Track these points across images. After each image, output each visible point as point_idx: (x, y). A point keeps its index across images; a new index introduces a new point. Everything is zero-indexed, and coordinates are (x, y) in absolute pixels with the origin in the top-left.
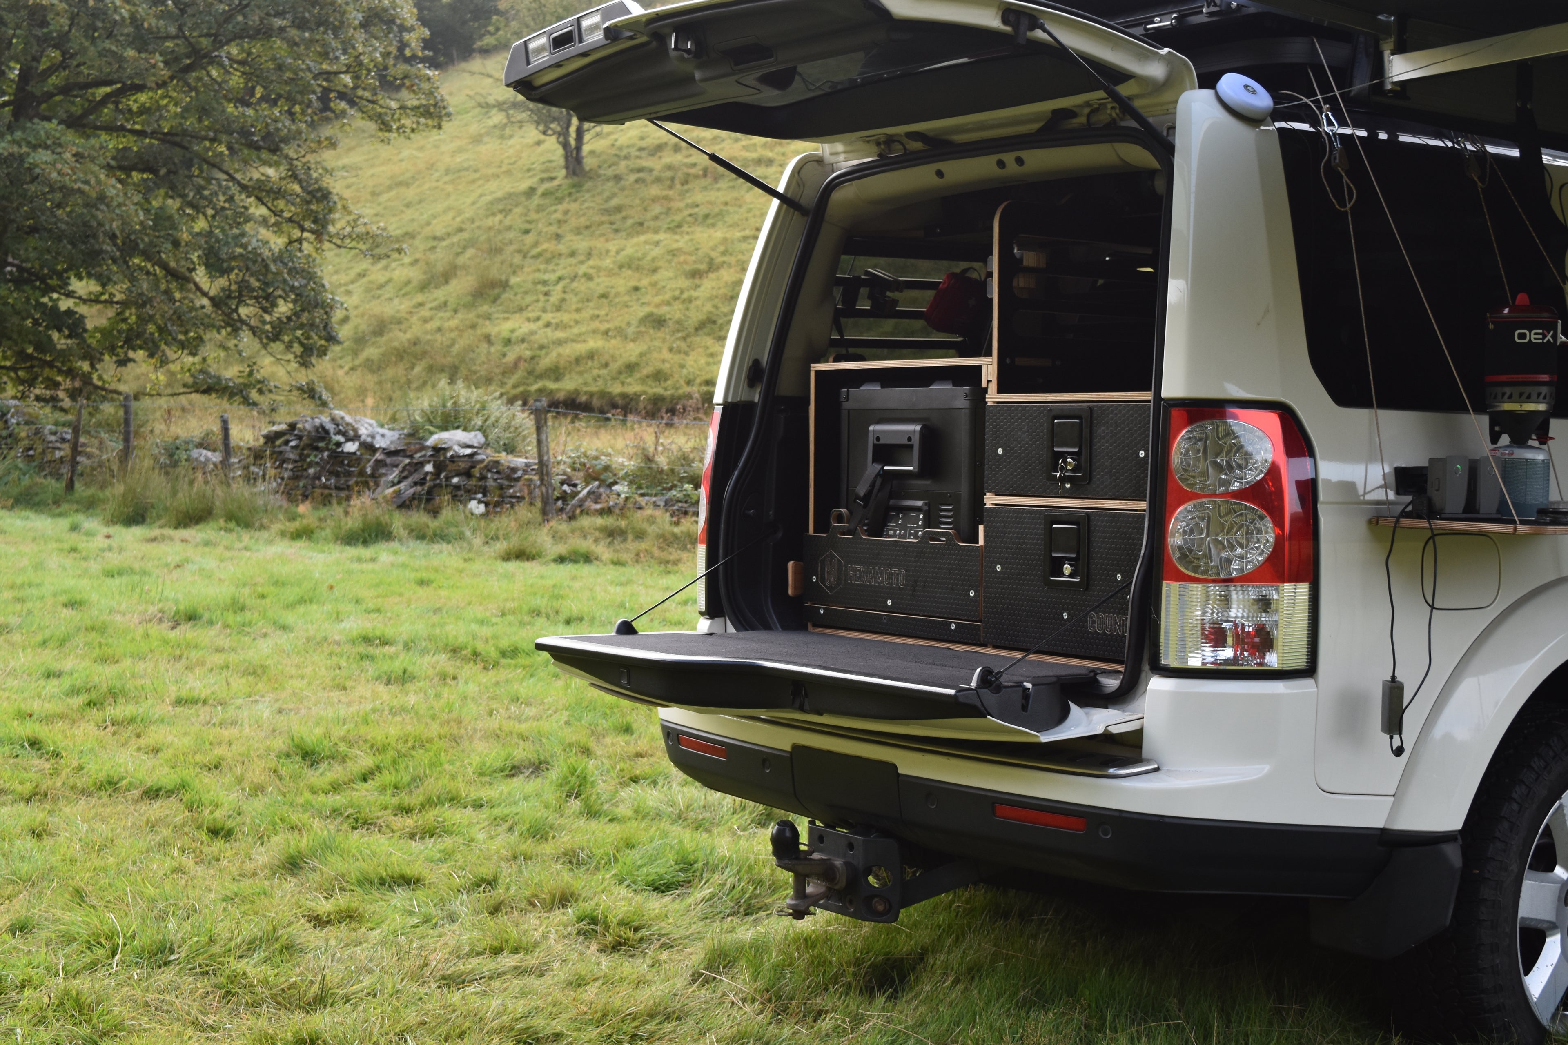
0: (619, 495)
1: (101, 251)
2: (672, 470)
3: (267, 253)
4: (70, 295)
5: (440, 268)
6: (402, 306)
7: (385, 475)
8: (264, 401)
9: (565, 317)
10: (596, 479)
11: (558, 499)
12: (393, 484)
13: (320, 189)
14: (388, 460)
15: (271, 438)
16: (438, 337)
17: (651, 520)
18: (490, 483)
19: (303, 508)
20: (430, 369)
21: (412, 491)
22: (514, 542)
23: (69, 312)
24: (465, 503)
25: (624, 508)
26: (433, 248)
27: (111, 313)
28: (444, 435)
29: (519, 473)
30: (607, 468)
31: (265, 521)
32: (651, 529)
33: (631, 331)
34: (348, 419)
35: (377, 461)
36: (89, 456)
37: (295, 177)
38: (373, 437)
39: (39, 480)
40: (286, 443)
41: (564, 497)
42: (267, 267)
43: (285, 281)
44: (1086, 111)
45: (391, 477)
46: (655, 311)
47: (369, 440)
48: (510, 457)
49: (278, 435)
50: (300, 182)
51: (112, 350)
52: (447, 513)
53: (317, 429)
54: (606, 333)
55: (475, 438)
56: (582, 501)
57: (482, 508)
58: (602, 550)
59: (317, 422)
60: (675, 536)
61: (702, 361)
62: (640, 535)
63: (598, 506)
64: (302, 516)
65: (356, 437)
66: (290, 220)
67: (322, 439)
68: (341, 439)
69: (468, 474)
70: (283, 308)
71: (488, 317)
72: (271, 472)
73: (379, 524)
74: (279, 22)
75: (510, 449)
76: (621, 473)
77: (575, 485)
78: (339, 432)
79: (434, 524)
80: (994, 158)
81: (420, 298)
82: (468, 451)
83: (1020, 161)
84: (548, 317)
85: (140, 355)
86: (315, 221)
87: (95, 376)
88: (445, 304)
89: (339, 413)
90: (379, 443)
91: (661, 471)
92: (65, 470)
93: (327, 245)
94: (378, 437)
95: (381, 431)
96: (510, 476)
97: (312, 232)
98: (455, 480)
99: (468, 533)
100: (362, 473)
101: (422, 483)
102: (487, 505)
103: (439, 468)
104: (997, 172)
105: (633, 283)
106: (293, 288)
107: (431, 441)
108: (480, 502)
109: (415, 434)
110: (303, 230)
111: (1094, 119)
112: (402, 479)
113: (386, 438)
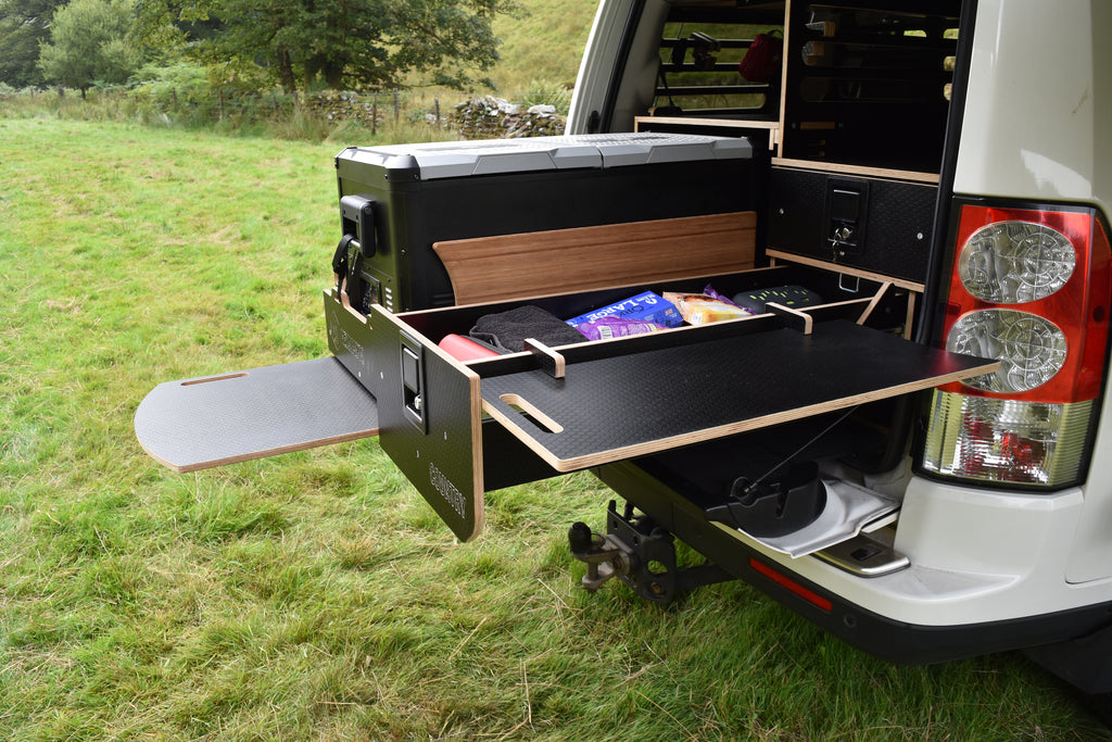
1: (389, 21)
3: (464, 17)
4: (381, 40)
5: (554, 21)
6: (536, 40)
7: (509, 127)
8: (467, 87)
12: (513, 131)
14: (511, 119)
15: (459, 109)
16: (553, 54)
18: (557, 131)
20: (548, 69)
21: (520, 135)
23: (381, 49)
26: (551, 13)
27: (400, 48)
28: (536, 107)
34: (493, 99)
35: (506, 120)
36: (383, 118)
38: (505, 108)
39: (362, 129)
40: (466, 111)
42: (465, 24)
43: (474, 31)
45: (513, 128)
47: (503, 109)
49: (462, 107)
51: (401, 66)
53: (479, 105)
55: (551, 108)
59: (480, 101)
65: (497, 108)
67: (482, 109)
68: (490, 109)
69: (546, 126)
70: (475, 44)
71: (574, 44)
72: (459, 125)
78: (489, 106)
81: (545, 36)
82: (547, 115)
85: (414, 68)
87: (394, 78)
88: (556, 39)
89: (490, 97)
90: (507, 111)
92: (372, 124)
93: (495, 13)
94: (507, 108)
95: (509, 105)
97: (489, 7)
98: (541, 130)
100: (499, 126)
101: (527, 130)
103: (533, 124)
106: (477, 35)
107: (529, 111)
109: (524, 106)
112: (517, 129)
113: (510, 109)
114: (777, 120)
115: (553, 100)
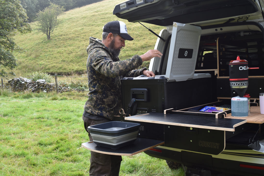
0: (69, 89)
2: (77, 84)
3: (5, 52)
5: (29, 54)
6: (23, 60)
7: (29, 87)
9: (50, 61)
10: (65, 86)
11: (59, 90)
12: (31, 88)
13: (12, 42)
14: (29, 85)
15: (9, 82)
16: (30, 64)
17: (75, 92)
18: (47, 88)
19: (16, 93)
21: (34, 89)
22: (53, 97)
24: (43, 91)
25: (70, 91)
26: (28, 51)
28: (39, 80)
29: (52, 86)
30: (66, 84)
31: (10, 95)
32: (75, 94)
33: (60, 62)
35: (28, 85)
37: (8, 40)
38: (27, 81)
40: (12, 82)
41: (60, 89)
42: (5, 55)
43: (8, 56)
44: (237, 19)
45: (30, 87)
46: (63, 59)
47: (26, 81)
48: (50, 83)
49: (11, 81)
50: (9, 41)
52: (41, 93)
53: (17, 80)
54: (56, 63)
55: (44, 80)
56: (63, 90)
57: (46, 91)
58: (68, 97)
59: (17, 79)
60: (79, 95)
61: (71, 67)
62: (74, 95)
63: (66, 90)
64: (17, 94)
65: (24, 81)
66: (7, 47)
67: (18, 81)
69: (43, 86)
70: (8, 61)
71: (37, 61)
72: (10, 87)
73: (30, 95)
74: (6, 16)
75: (49, 82)
76: (69, 85)
77: (61, 87)
78: (21, 80)
79: (39, 94)
80: (215, 29)
82: (43, 83)
83: (221, 29)
84: (47, 61)
86: (12, 47)
88: (30, 59)
89: (21, 77)
91: (75, 84)
93: (13, 51)
94: (28, 81)
95: (28, 80)
96: (50, 86)
97: (11, 49)
98: (41, 87)
99: (45, 96)
100: (25, 87)
101: (35, 88)
102: (47, 91)
103: (38, 86)
104: (215, 32)
105: (60, 55)
106: (9, 58)
107: (37, 81)
108: (45, 90)
109: (33, 80)
110: (9, 48)
111: (239, 20)
112: (32, 87)
113: (29, 81)
114: (217, 68)
115: (44, 78)
